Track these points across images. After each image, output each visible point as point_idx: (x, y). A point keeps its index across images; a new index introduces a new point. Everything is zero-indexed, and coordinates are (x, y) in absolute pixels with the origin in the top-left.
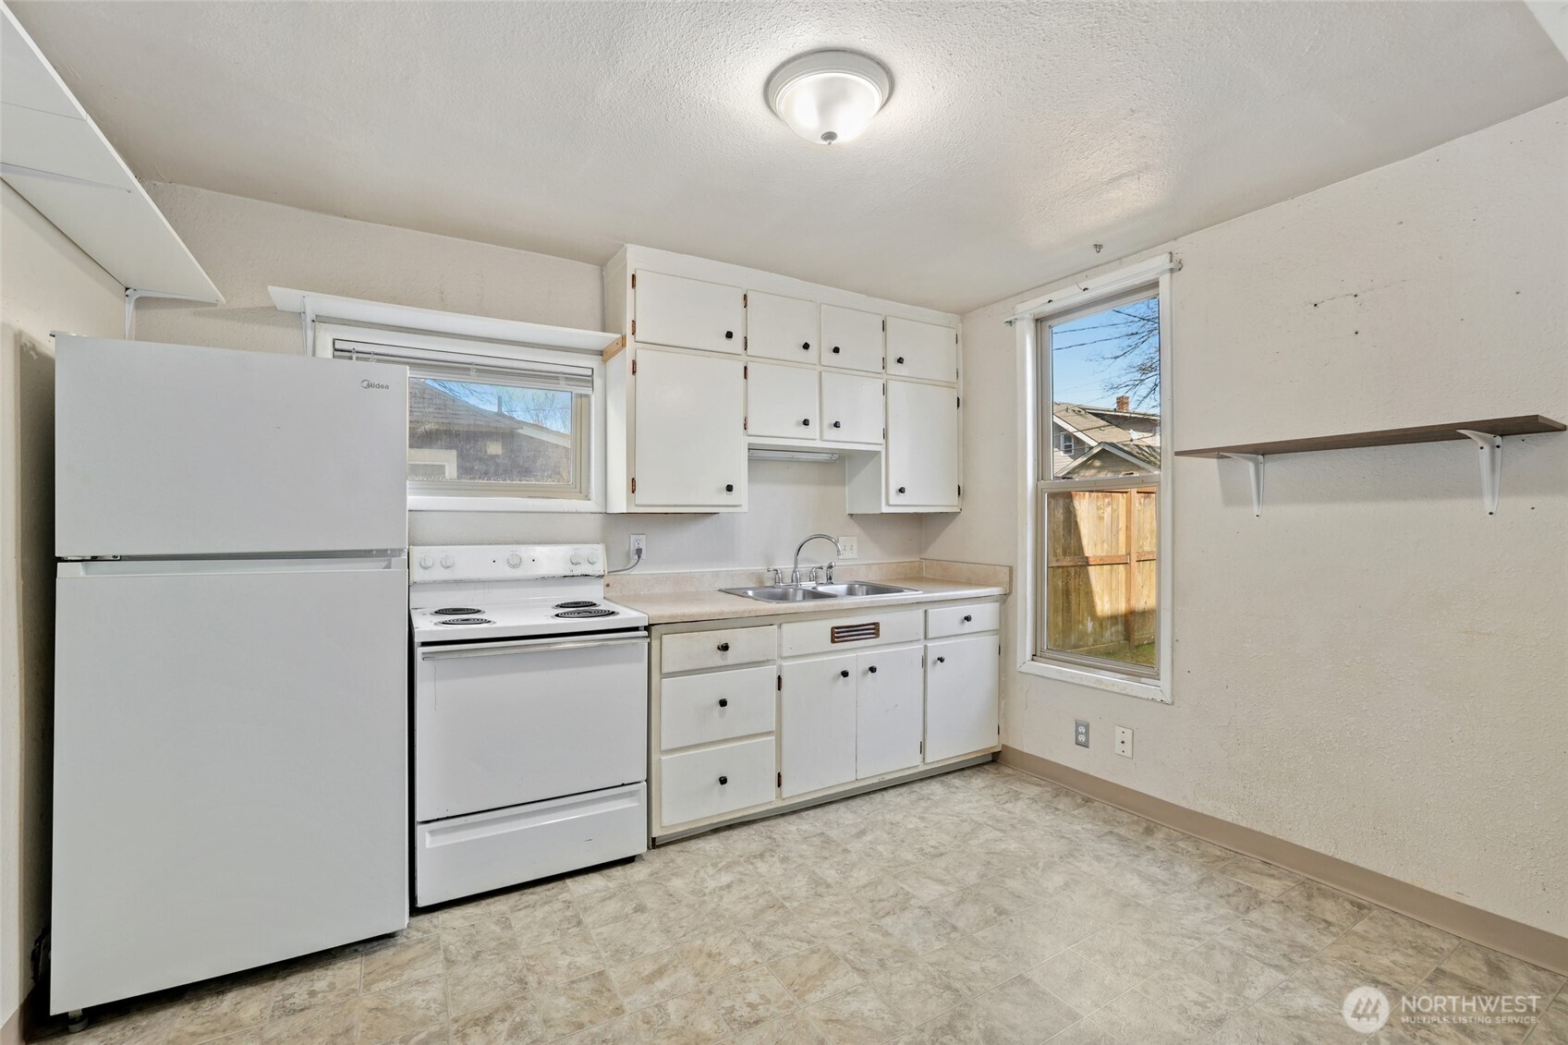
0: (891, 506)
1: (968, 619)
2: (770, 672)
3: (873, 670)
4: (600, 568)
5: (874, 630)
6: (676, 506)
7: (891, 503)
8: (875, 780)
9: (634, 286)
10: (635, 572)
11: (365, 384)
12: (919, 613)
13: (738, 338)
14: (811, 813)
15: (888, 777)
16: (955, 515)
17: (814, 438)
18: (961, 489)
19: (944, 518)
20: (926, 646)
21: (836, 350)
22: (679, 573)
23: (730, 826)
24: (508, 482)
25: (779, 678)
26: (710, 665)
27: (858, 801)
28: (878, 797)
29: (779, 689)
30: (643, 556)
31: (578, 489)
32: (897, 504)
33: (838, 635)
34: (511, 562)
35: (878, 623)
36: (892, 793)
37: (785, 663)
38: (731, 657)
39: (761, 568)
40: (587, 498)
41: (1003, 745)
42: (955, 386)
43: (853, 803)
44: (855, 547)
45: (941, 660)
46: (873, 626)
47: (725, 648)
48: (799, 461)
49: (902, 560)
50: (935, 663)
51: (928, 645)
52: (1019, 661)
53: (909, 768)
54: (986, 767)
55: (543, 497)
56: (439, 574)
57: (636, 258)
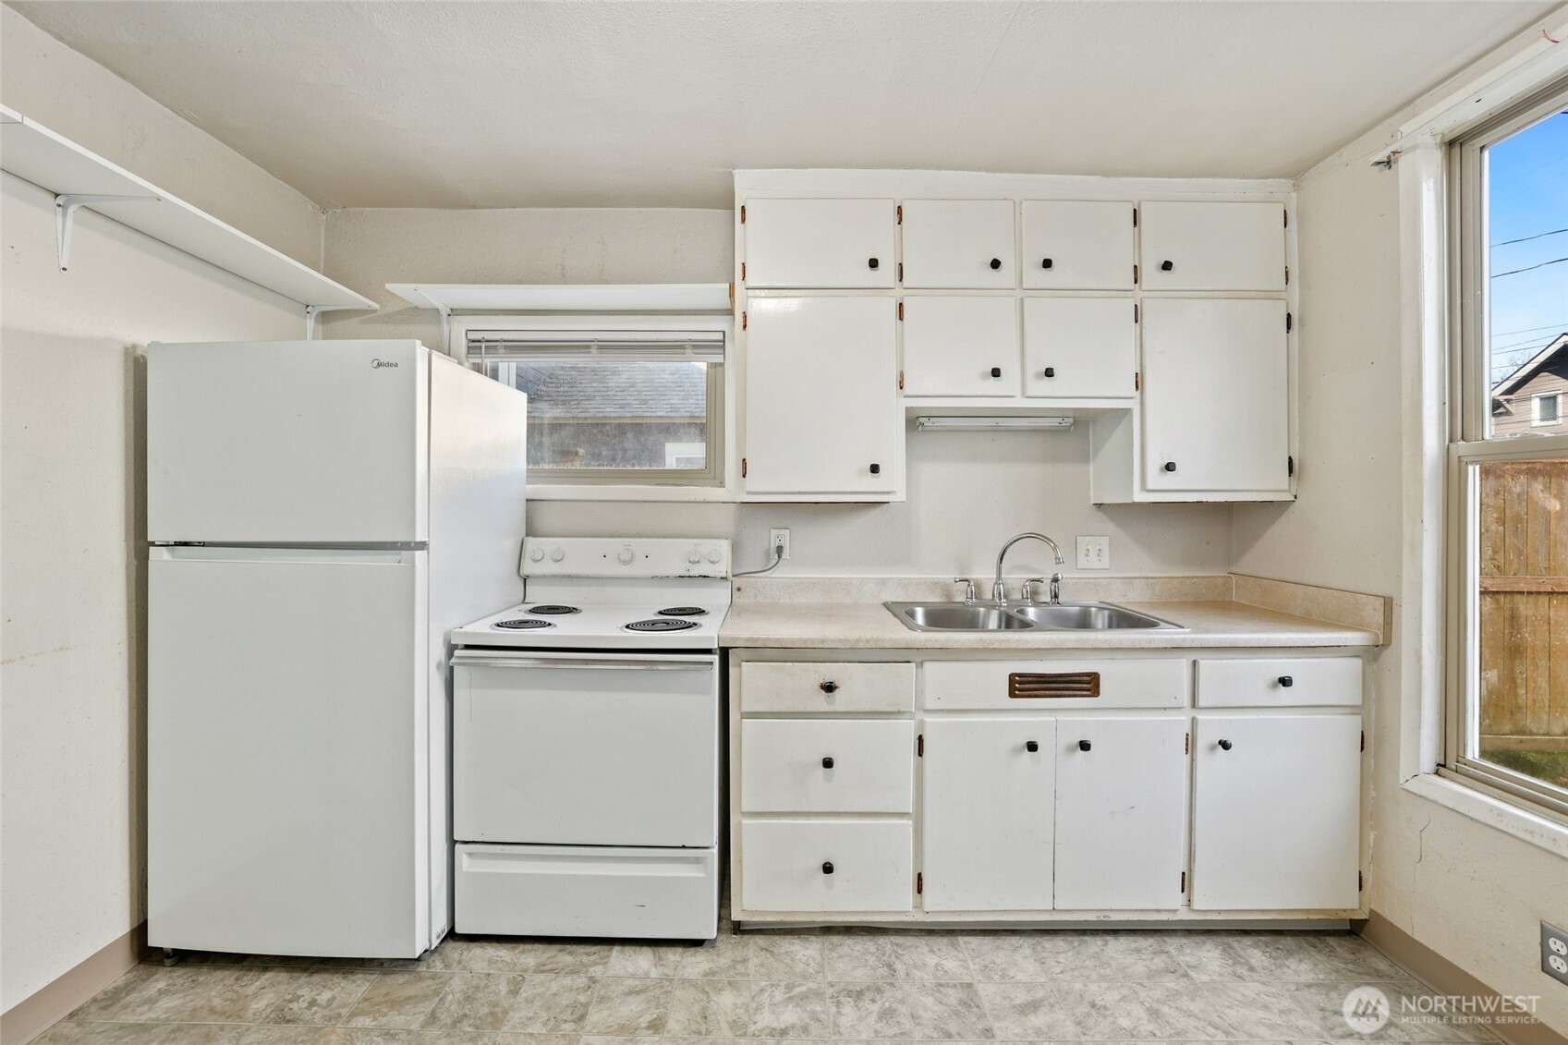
0: (1149, 491)
1: (1285, 682)
2: (905, 731)
3: (1085, 746)
4: (723, 568)
5: (1087, 684)
6: (799, 493)
7: (1150, 486)
8: (1092, 917)
9: (743, 220)
10: (777, 574)
11: (375, 364)
12: (1182, 665)
13: (887, 267)
14: (974, 941)
15: (1115, 917)
16: (1283, 506)
17: (1010, 394)
18: (1296, 462)
19: (1268, 510)
20: (1194, 719)
21: (1047, 264)
22: (831, 579)
23: (849, 930)
24: (637, 468)
25: (920, 739)
26: (809, 709)
27: (1059, 943)
28: (1095, 944)
29: (920, 754)
30: (784, 556)
31: (712, 474)
32: (1161, 488)
33: (1023, 686)
34: (622, 559)
35: (1096, 674)
36: (1124, 943)
37: (929, 719)
38: (840, 700)
39: (948, 576)
40: (722, 484)
41: (1372, 911)
42: (1283, 295)
43: (1049, 943)
44: (1106, 552)
45: (1225, 745)
46: (1088, 678)
47: (829, 688)
48: (1009, 430)
49: (1190, 574)
50: (1212, 748)
51: (1199, 717)
52: (1405, 771)
53: (1158, 911)
54: (1331, 941)
55: (673, 485)
56: (548, 568)
57: (746, 186)
